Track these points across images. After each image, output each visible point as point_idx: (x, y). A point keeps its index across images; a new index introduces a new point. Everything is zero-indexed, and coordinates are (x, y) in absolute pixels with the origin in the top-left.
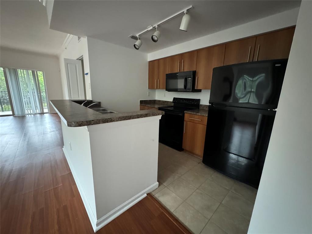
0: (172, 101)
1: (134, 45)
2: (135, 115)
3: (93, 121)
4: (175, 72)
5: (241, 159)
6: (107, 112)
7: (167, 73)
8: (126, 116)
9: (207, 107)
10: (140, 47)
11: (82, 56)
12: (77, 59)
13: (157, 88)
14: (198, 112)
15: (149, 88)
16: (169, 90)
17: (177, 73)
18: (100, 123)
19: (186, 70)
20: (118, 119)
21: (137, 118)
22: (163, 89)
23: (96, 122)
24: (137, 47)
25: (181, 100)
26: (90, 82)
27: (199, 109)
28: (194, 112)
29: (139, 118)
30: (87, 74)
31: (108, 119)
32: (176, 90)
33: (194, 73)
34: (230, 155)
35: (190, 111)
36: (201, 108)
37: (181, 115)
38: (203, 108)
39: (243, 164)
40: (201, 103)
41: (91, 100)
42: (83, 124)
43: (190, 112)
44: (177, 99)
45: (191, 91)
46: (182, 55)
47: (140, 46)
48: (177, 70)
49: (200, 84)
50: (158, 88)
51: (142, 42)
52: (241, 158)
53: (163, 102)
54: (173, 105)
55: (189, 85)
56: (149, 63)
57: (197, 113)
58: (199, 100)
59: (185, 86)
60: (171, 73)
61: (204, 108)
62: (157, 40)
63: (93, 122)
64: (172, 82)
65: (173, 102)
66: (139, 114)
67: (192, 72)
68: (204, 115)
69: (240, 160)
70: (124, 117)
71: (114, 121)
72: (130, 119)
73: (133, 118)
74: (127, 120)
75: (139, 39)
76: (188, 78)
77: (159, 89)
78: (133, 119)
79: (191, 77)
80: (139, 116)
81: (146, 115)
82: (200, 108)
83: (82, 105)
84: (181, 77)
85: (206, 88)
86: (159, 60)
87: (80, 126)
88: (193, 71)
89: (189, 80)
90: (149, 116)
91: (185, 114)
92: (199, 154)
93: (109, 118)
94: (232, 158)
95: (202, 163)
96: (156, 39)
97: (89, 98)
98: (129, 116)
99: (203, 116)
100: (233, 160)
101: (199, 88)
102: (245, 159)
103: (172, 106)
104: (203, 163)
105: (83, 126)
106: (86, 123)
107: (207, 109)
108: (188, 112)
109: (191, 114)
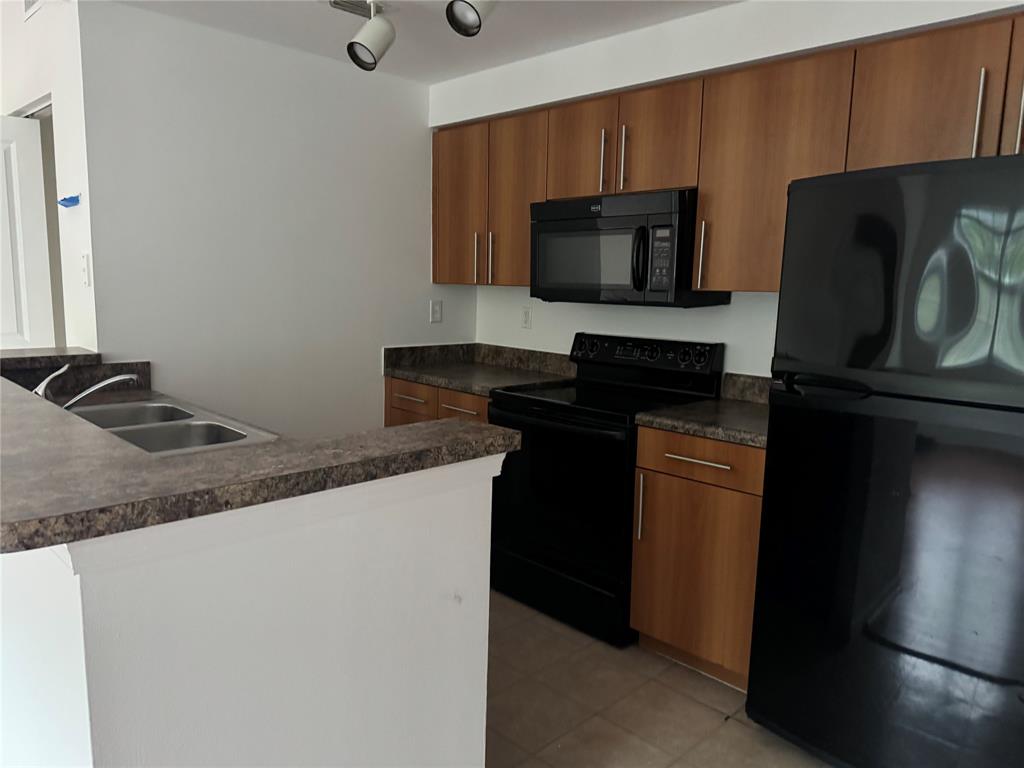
0: (569, 353)
1: (351, 47)
2: (353, 464)
3: (102, 511)
4: (582, 195)
5: (964, 686)
6: (189, 426)
7: (540, 199)
8: (299, 474)
9: (761, 391)
10: (379, 59)
11: (49, 96)
12: (17, 114)
13: (482, 281)
14: (715, 424)
15: (435, 281)
16: (545, 291)
17: (597, 200)
18: (144, 525)
19: (641, 184)
20: (255, 492)
21: (366, 480)
22: (515, 283)
23: (124, 517)
24: (367, 58)
25: (619, 350)
26: (89, 251)
27: (718, 398)
28: (687, 421)
29: (374, 477)
30: (73, 201)
31: (195, 493)
32: (588, 294)
33: (689, 204)
34: (901, 664)
35: (668, 417)
36: (729, 393)
37: (618, 434)
38: (743, 391)
39: (975, 714)
40: (732, 366)
41: (95, 350)
42: (43, 535)
43: (669, 422)
44: (593, 345)
45: (671, 298)
46: (617, 102)
47: (382, 54)
48: (590, 183)
49: (719, 266)
50: (489, 277)
51: (393, 30)
52: (966, 677)
53: (520, 360)
54: (572, 372)
55: (662, 270)
56: (434, 134)
57: (711, 424)
58: (717, 351)
59: (639, 278)
60: (562, 195)
61: (749, 396)
62: (480, 26)
63: (105, 518)
64: (565, 248)
65: (572, 358)
66: (377, 453)
67: (675, 198)
68: (749, 437)
69: (958, 693)
70: (286, 478)
71: (228, 505)
72: (323, 488)
73: (340, 483)
74: (303, 493)
75: (379, 11)
76: (653, 227)
77: (493, 284)
78: (339, 485)
79: (671, 226)
80: (376, 467)
81: (417, 461)
82: (722, 395)
83: (41, 389)
84: (618, 226)
85: (753, 286)
86: (489, 122)
87: (28, 548)
88: (682, 193)
89: (662, 239)
90: (436, 463)
91: (639, 428)
92: (727, 665)
93: (201, 487)
94: (916, 679)
95: (744, 716)
96: (470, 17)
97: (82, 339)
98: (315, 472)
99: (742, 443)
100: (919, 691)
101: (716, 285)
102: (982, 686)
103: (566, 384)
104: (750, 715)
105: (43, 546)
106: (60, 527)
107: (764, 400)
108: (658, 420)
109: (674, 429)
